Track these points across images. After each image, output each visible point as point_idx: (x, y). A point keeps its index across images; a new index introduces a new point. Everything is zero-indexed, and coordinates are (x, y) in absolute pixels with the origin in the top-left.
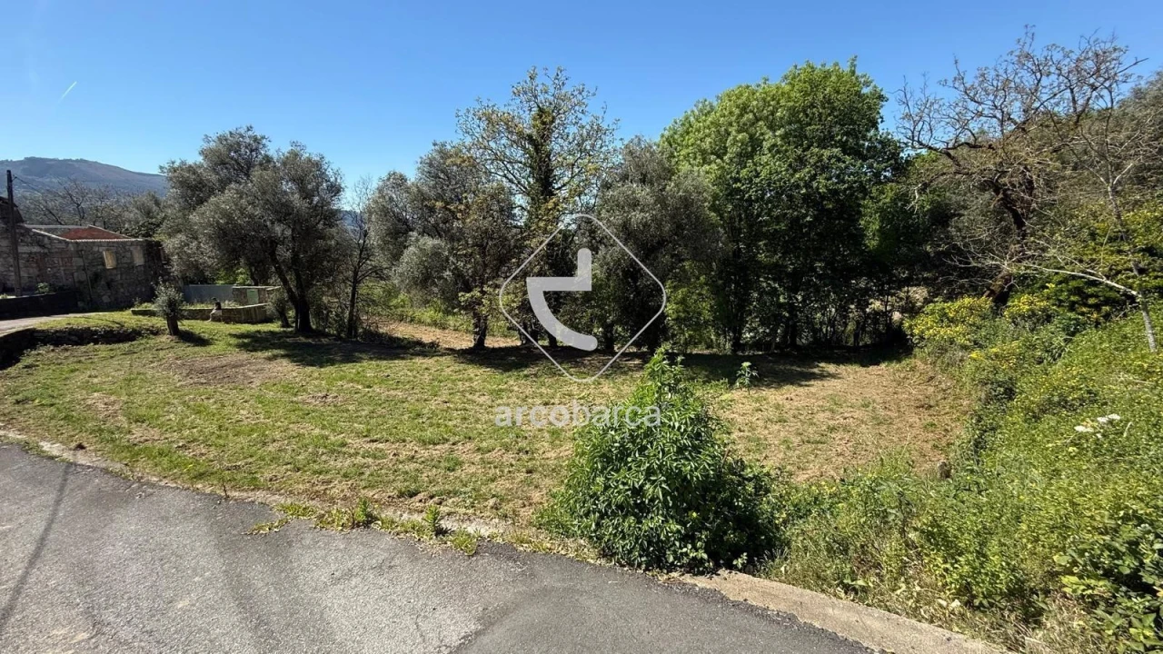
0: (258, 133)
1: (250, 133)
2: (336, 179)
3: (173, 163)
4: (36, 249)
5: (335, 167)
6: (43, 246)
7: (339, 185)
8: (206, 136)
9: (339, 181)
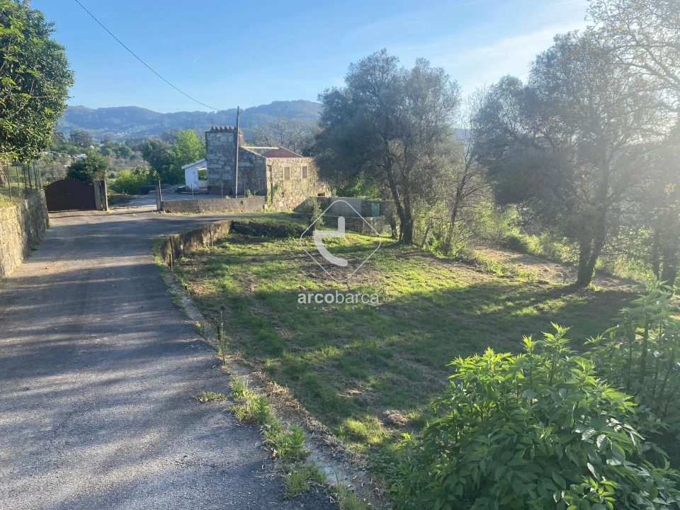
0: (390, 54)
1: (384, 56)
2: (452, 93)
3: (327, 90)
4: (248, 164)
5: (452, 80)
6: (251, 162)
7: (455, 99)
8: (351, 64)
9: (455, 94)
